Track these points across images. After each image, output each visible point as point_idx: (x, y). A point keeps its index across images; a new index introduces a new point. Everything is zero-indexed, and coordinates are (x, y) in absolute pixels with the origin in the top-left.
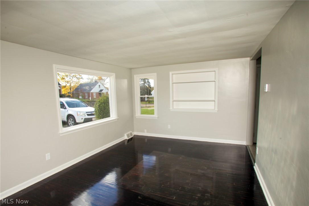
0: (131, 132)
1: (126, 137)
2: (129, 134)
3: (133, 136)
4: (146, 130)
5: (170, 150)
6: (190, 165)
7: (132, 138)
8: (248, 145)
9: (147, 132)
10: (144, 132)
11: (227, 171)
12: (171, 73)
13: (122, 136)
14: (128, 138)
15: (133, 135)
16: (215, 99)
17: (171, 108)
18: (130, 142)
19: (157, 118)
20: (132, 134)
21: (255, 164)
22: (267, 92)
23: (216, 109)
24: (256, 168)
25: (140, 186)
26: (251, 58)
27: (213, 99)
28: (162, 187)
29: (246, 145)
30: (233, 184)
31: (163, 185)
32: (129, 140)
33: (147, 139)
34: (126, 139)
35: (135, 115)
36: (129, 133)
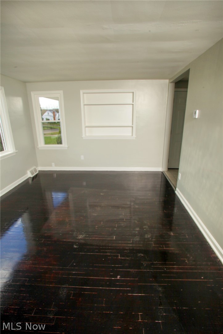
0: (35, 167)
1: (29, 175)
2: (32, 170)
3: (38, 172)
4: (53, 164)
5: (85, 183)
6: (117, 199)
7: (36, 175)
8: (164, 171)
9: (56, 165)
10: (51, 166)
11: (155, 200)
12: (81, 92)
13: (25, 173)
14: (32, 175)
15: (38, 170)
16: (133, 125)
17: (84, 136)
18: (35, 180)
19: (67, 149)
20: (36, 170)
21: (177, 189)
22: (197, 119)
23: (134, 136)
24: (178, 192)
25: (71, 232)
26: (172, 81)
27: (130, 124)
28: (96, 228)
29: (162, 171)
30: (164, 211)
31: (97, 226)
32: (33, 178)
33: (56, 174)
34: (30, 177)
35: (38, 146)
36: (32, 168)
